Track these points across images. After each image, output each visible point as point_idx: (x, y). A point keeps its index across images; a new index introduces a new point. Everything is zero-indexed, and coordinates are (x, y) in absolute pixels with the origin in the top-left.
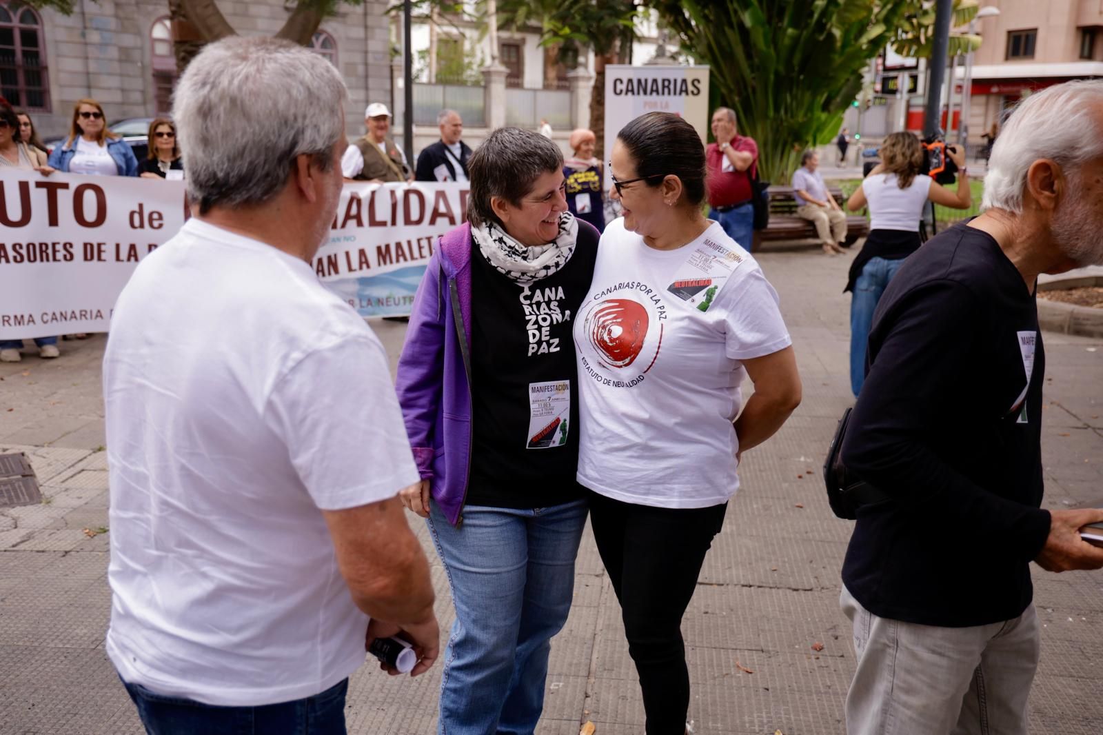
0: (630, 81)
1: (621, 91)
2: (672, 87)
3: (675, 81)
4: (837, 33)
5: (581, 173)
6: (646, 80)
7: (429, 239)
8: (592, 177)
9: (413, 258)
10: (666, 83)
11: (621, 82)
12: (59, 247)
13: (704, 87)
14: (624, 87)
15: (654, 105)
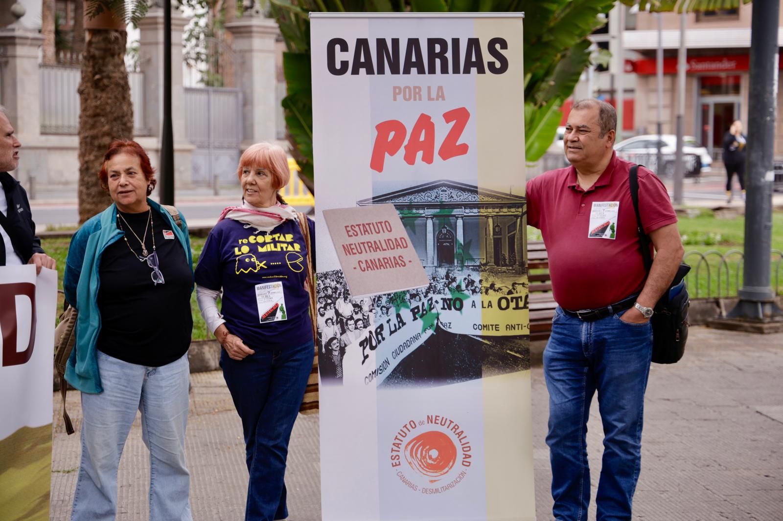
0: (362, 43)
1: (345, 64)
2: (449, 55)
3: (456, 42)
5: (263, 233)
6: (395, 42)
8: (287, 243)
10: (438, 48)
11: (344, 47)
13: (515, 54)
14: (349, 56)
15: (415, 93)
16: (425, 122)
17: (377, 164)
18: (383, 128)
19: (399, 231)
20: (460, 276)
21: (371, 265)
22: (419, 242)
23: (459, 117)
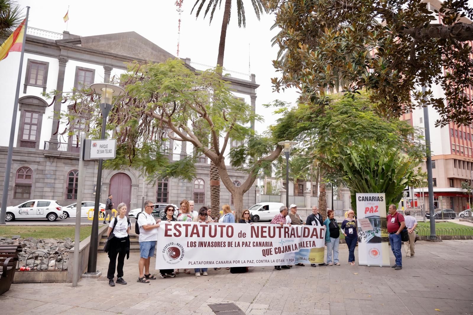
0: (363, 197)
2: (375, 199)
3: (376, 197)
4: (395, 181)
5: (350, 222)
6: (368, 197)
7: (310, 242)
8: (353, 223)
9: (304, 247)
10: (373, 198)
11: (360, 197)
12: (222, 243)
13: (384, 199)
14: (361, 199)
15: (371, 204)
16: (372, 208)
17: (366, 213)
18: (366, 208)
19: (369, 222)
20: (378, 229)
21: (365, 227)
22: (372, 223)
23: (377, 207)
